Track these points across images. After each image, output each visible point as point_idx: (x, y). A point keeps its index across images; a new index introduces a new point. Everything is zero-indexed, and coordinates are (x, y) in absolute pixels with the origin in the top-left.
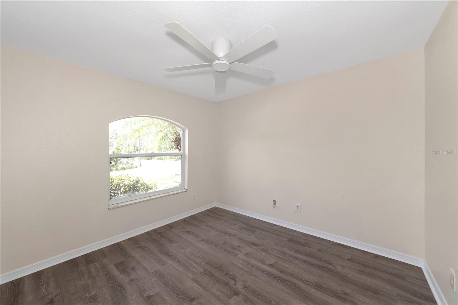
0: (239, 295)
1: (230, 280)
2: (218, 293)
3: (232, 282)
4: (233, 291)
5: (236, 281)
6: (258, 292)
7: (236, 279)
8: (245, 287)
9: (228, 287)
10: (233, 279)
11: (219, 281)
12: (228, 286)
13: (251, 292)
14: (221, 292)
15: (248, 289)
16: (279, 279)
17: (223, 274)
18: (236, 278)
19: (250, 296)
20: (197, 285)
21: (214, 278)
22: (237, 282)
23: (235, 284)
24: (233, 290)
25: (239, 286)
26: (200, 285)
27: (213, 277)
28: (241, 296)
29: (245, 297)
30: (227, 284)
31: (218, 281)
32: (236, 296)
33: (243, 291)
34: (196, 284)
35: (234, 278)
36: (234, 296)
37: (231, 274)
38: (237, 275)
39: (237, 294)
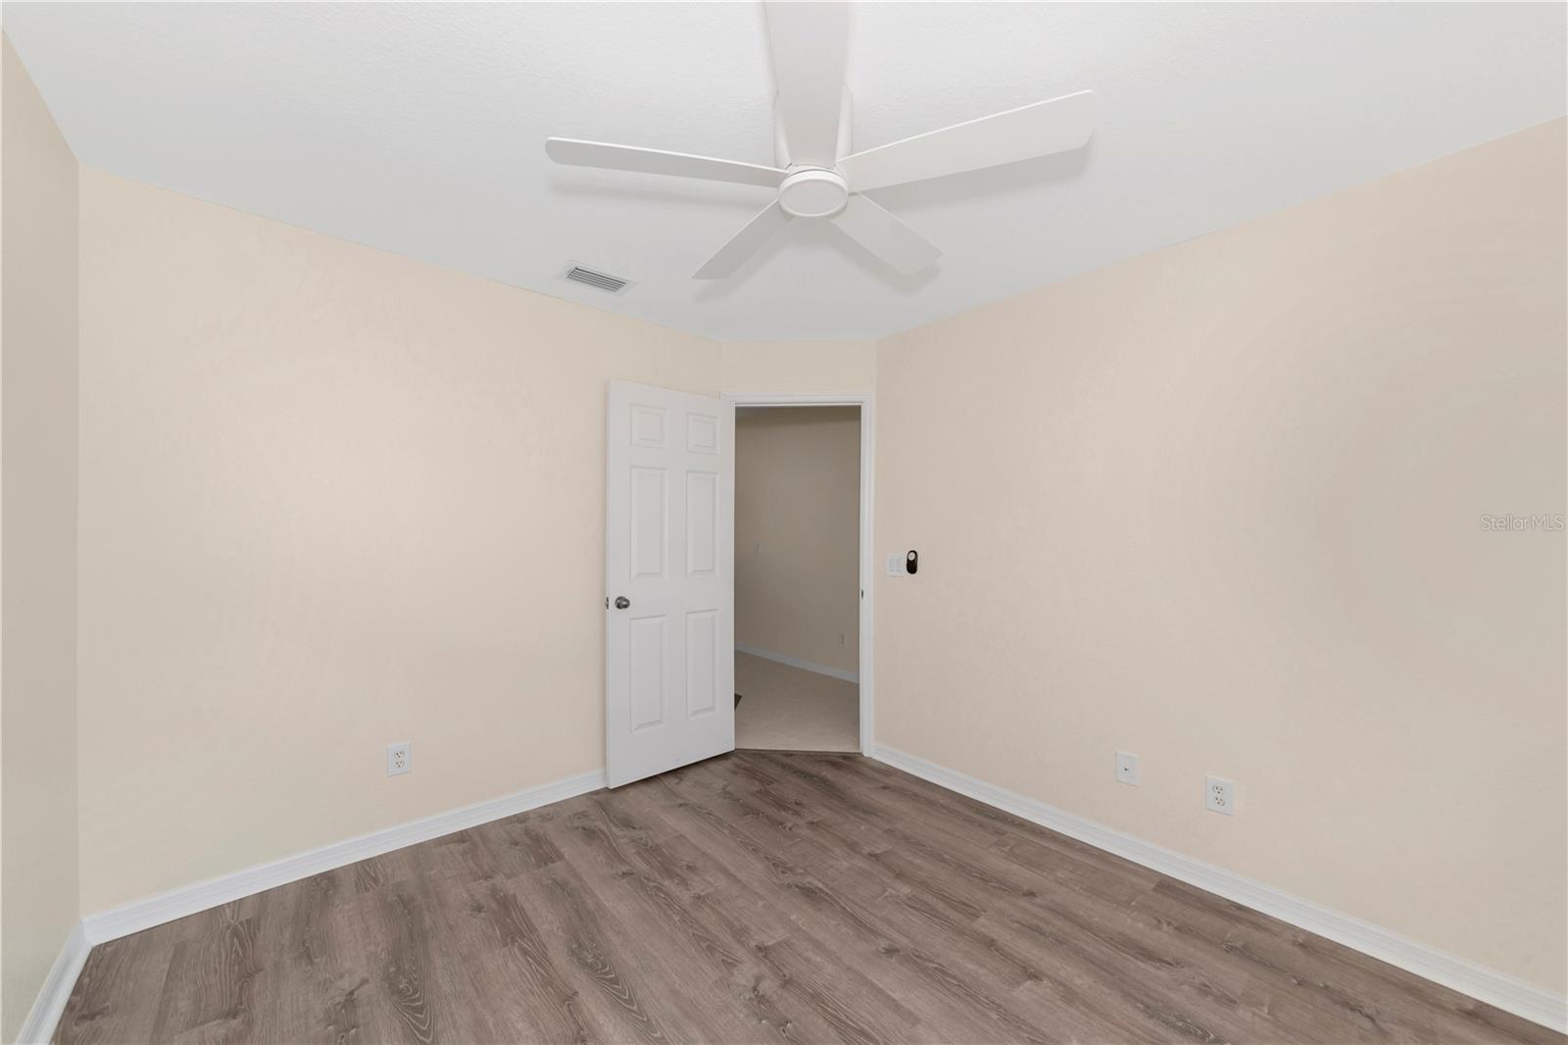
0: (757, 946)
1: (775, 997)
2: (818, 959)
3: (768, 986)
4: (772, 959)
5: (755, 989)
6: (701, 946)
7: (753, 996)
8: (730, 964)
9: (785, 971)
10: (761, 999)
11: (812, 996)
12: (784, 976)
13: (719, 949)
14: (807, 960)
15: (725, 958)
16: (606, 973)
17: (797, 1025)
18: (750, 999)
19: (726, 938)
20: (890, 993)
21: (831, 1014)
22: (752, 984)
23: (759, 979)
24: (771, 961)
25: (748, 970)
26: (880, 992)
27: (835, 1017)
28: (753, 944)
29: (743, 939)
30: (787, 983)
31: (816, 998)
32: (766, 944)
33: (740, 953)
34: (896, 996)
35: (759, 1002)
36: (773, 946)
37: (764, 1022)
38: (741, 1012)
39: (763, 951)
